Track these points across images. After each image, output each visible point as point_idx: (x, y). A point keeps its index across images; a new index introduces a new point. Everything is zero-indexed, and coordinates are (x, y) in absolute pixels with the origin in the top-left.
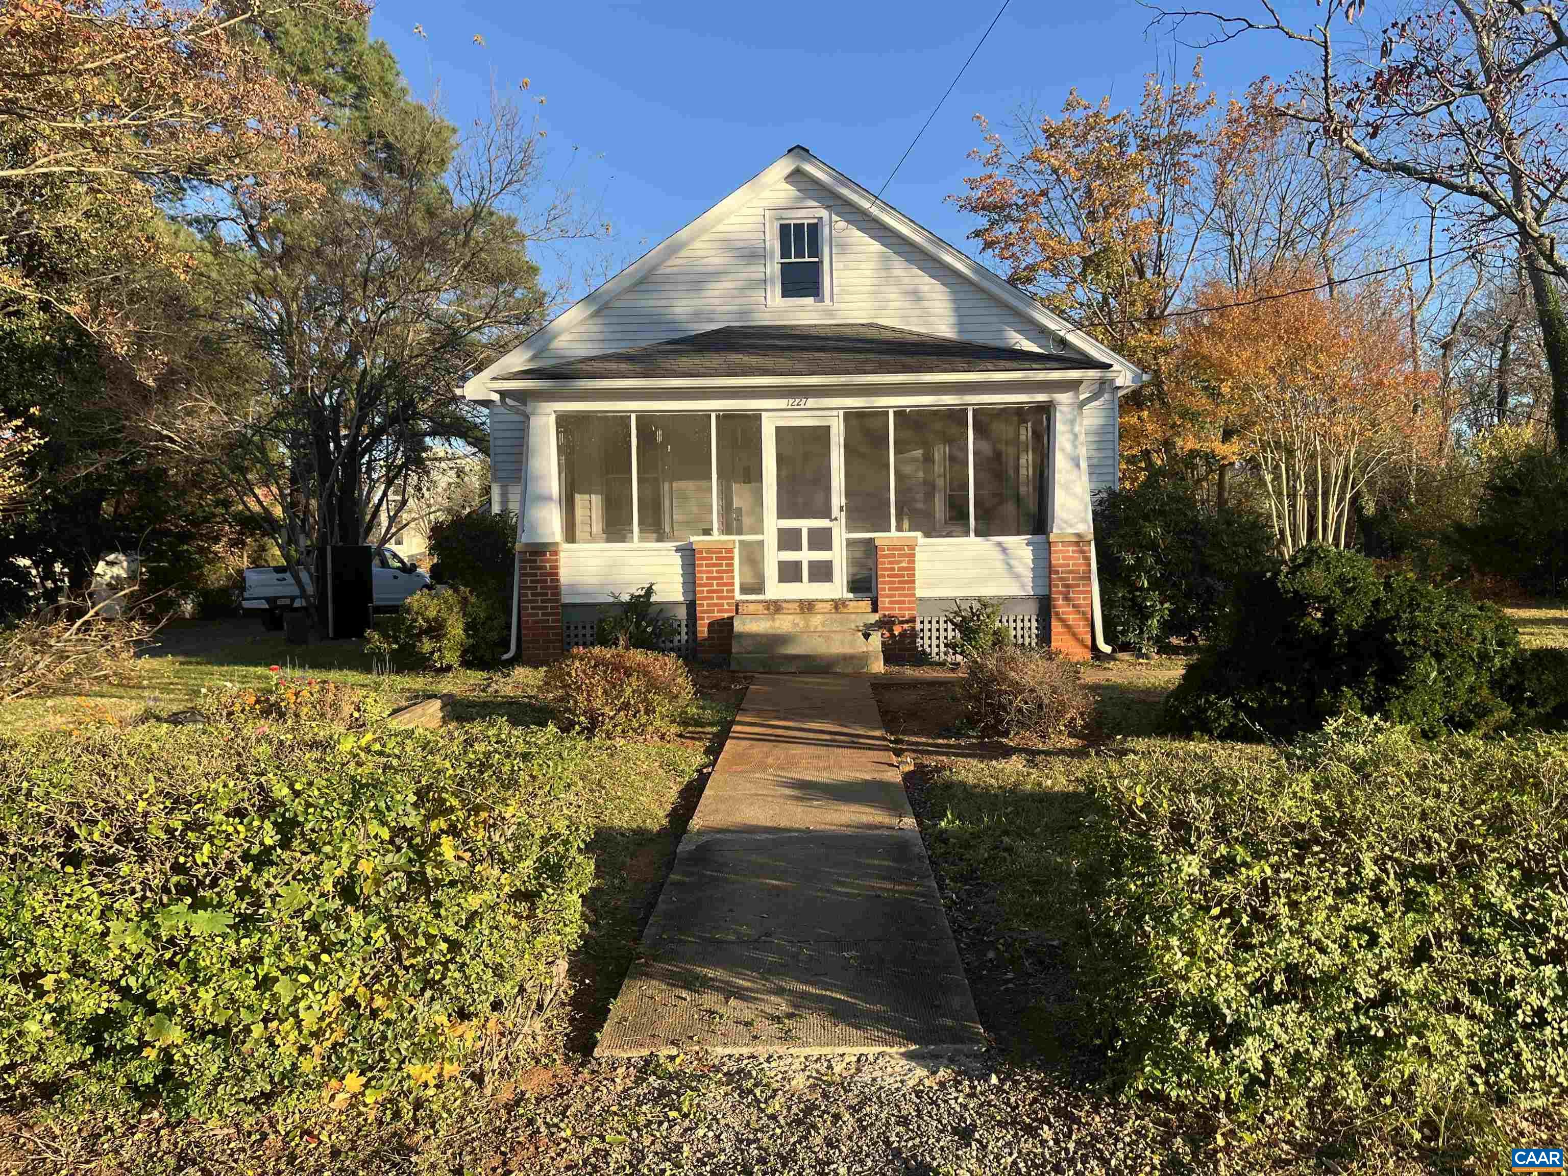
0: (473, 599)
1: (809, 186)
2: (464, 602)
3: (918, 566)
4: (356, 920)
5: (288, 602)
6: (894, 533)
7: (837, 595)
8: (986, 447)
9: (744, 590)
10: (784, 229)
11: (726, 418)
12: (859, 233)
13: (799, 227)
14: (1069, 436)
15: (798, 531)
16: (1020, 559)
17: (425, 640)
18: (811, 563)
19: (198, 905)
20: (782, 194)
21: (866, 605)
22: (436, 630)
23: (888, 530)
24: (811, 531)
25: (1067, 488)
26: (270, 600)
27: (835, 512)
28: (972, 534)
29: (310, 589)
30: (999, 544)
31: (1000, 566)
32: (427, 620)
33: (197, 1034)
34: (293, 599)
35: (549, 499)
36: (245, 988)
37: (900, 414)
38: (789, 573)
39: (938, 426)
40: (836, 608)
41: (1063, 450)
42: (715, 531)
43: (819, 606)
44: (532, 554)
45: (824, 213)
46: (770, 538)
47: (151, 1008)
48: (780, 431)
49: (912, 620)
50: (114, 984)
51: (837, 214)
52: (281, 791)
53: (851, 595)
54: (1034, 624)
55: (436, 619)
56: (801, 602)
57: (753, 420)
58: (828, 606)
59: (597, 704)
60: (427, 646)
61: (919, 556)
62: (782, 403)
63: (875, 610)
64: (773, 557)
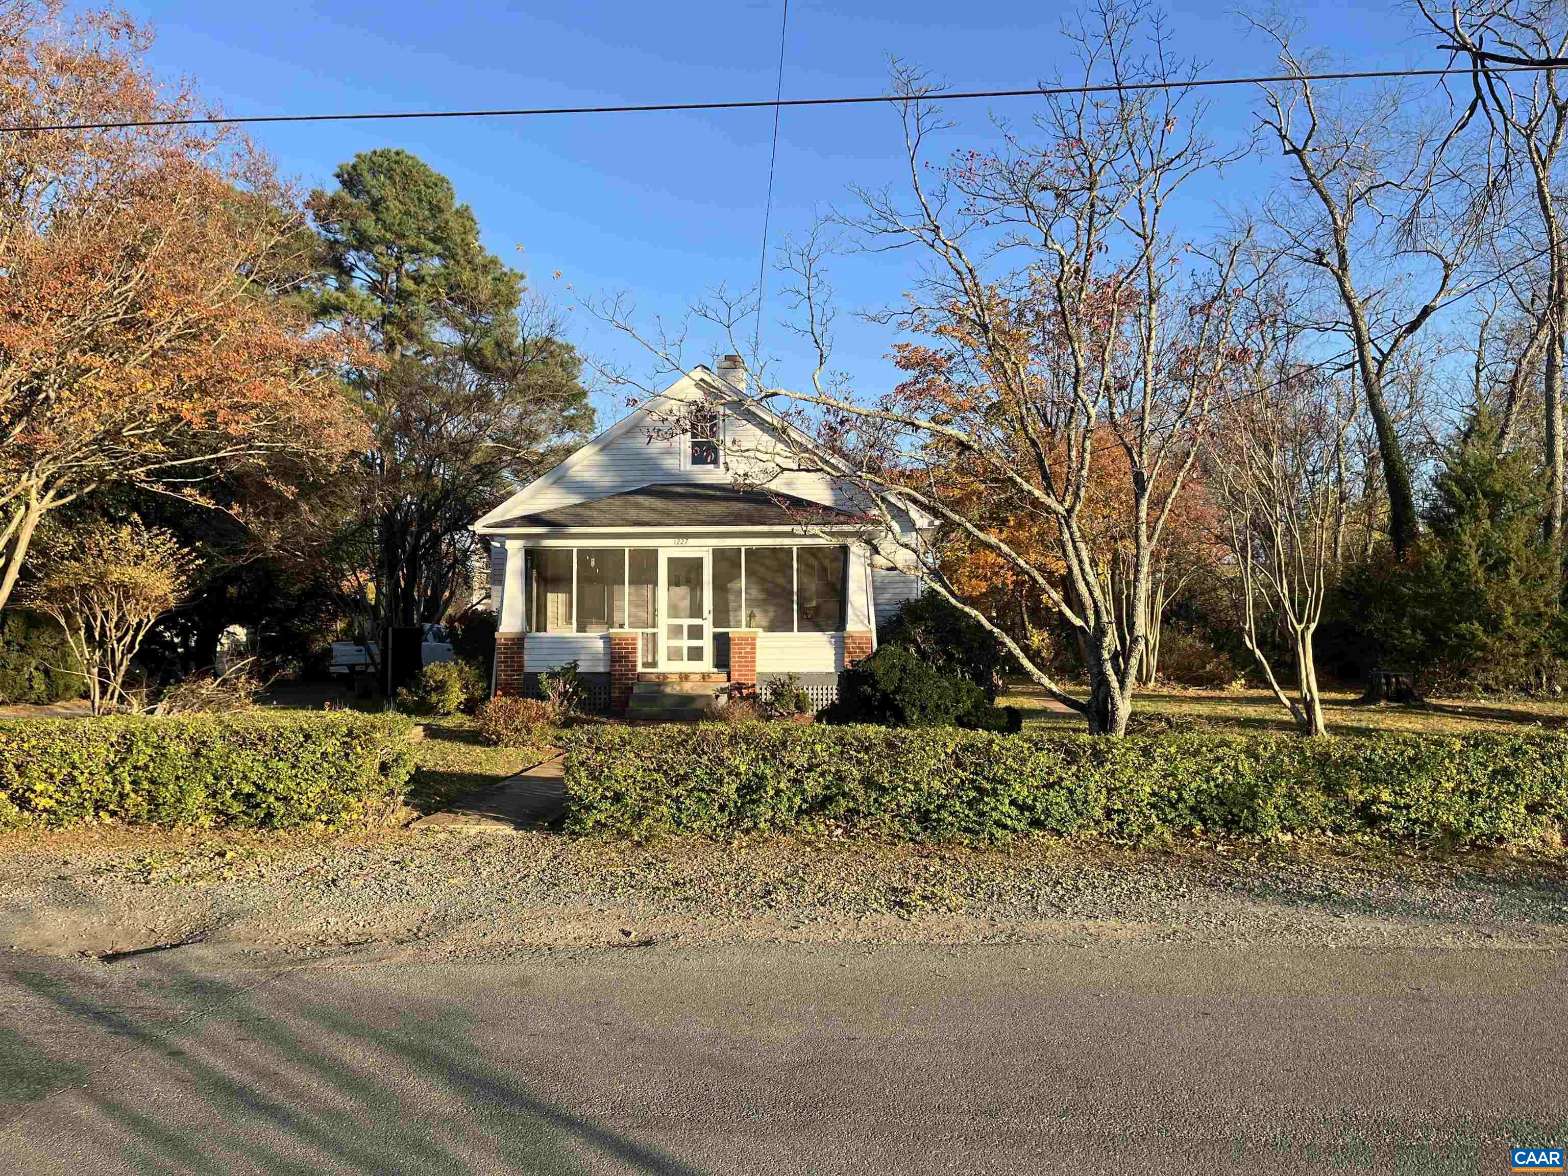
0: (467, 669)
2: (461, 671)
3: (758, 651)
4: (325, 765)
5: (364, 668)
6: (744, 629)
7: (705, 670)
9: (645, 665)
11: (635, 553)
15: (681, 626)
17: (433, 694)
18: (689, 648)
19: (281, 759)
21: (724, 676)
22: (441, 687)
23: (740, 627)
24: (690, 627)
26: (352, 667)
27: (706, 613)
28: (795, 630)
29: (378, 659)
30: (813, 637)
32: (435, 682)
33: (277, 799)
34: (367, 665)
36: (293, 786)
37: (749, 552)
38: (675, 654)
40: (704, 678)
42: (626, 626)
43: (692, 676)
44: (505, 639)
46: (663, 631)
47: (264, 791)
48: (671, 561)
49: (753, 686)
50: (254, 783)
52: (306, 726)
53: (716, 670)
54: (835, 692)
55: (441, 681)
56: (681, 674)
57: (653, 554)
58: (698, 677)
59: (499, 728)
60: (434, 698)
61: (759, 643)
62: (671, 542)
63: (729, 680)
64: (664, 643)
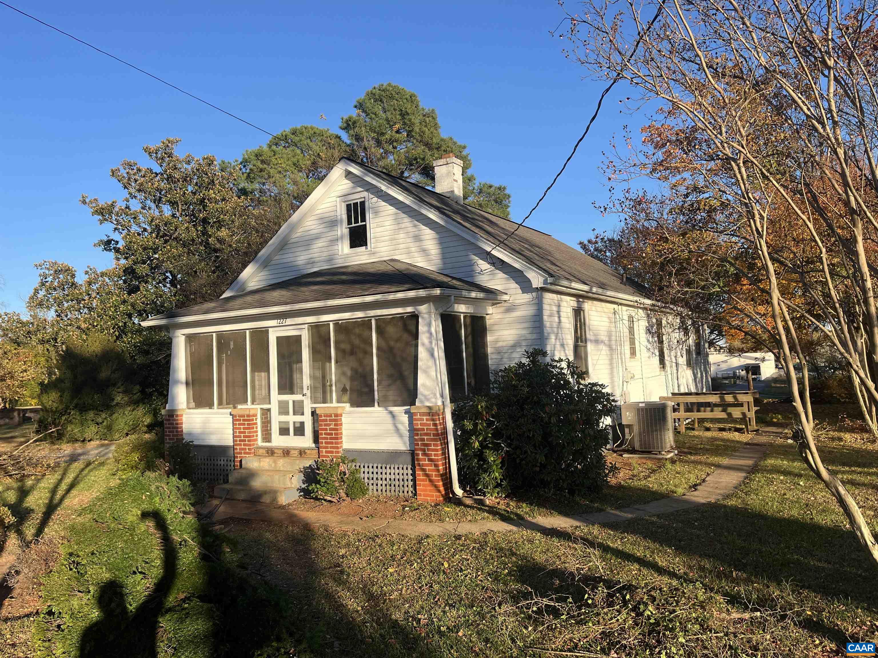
1: (355, 180)
3: (343, 428)
6: (335, 404)
8: (383, 344)
10: (348, 206)
11: (253, 335)
12: (384, 204)
13: (356, 204)
14: (427, 335)
15: (288, 403)
16: (402, 423)
18: (295, 424)
20: (345, 187)
21: (316, 452)
23: (331, 402)
24: (294, 403)
25: (425, 372)
27: (305, 391)
28: (376, 404)
30: (391, 413)
31: (391, 427)
35: (182, 383)
37: (337, 324)
38: (283, 430)
39: (357, 331)
40: (301, 454)
41: (423, 344)
42: (248, 402)
43: (292, 452)
44: (169, 416)
45: (365, 194)
46: (274, 407)
48: (279, 340)
51: (372, 194)
56: (285, 449)
57: (265, 335)
58: (297, 452)
61: (344, 419)
62: (275, 323)
63: (319, 457)
64: (276, 419)
